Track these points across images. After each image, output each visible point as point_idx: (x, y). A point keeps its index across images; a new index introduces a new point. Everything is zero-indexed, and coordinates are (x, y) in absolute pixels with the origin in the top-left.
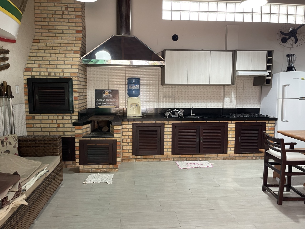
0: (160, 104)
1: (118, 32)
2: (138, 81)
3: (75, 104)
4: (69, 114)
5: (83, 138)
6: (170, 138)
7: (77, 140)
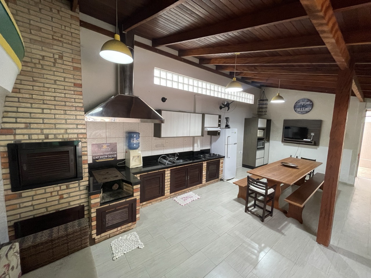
0: (153, 152)
1: (122, 92)
3: (84, 169)
4: (77, 182)
5: (101, 206)
6: (169, 182)
7: (93, 210)
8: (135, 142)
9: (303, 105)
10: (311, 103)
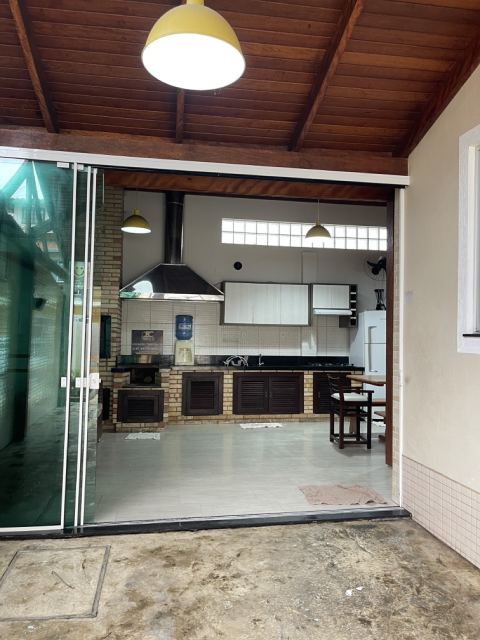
0: (218, 349)
1: (167, 260)
2: (190, 319)
3: (113, 347)
4: (105, 360)
5: (123, 387)
6: (230, 393)
7: (115, 390)
8: (184, 328)
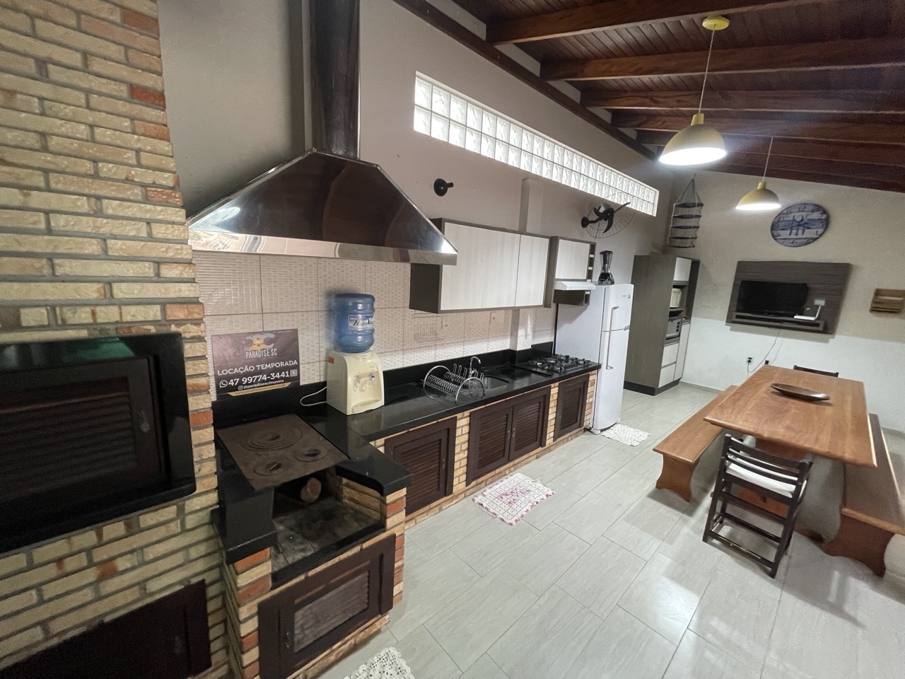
0: (406, 356)
3: (200, 445)
5: (274, 586)
6: (465, 450)
7: (246, 611)
8: (360, 328)
9: (798, 220)
10: (824, 217)
